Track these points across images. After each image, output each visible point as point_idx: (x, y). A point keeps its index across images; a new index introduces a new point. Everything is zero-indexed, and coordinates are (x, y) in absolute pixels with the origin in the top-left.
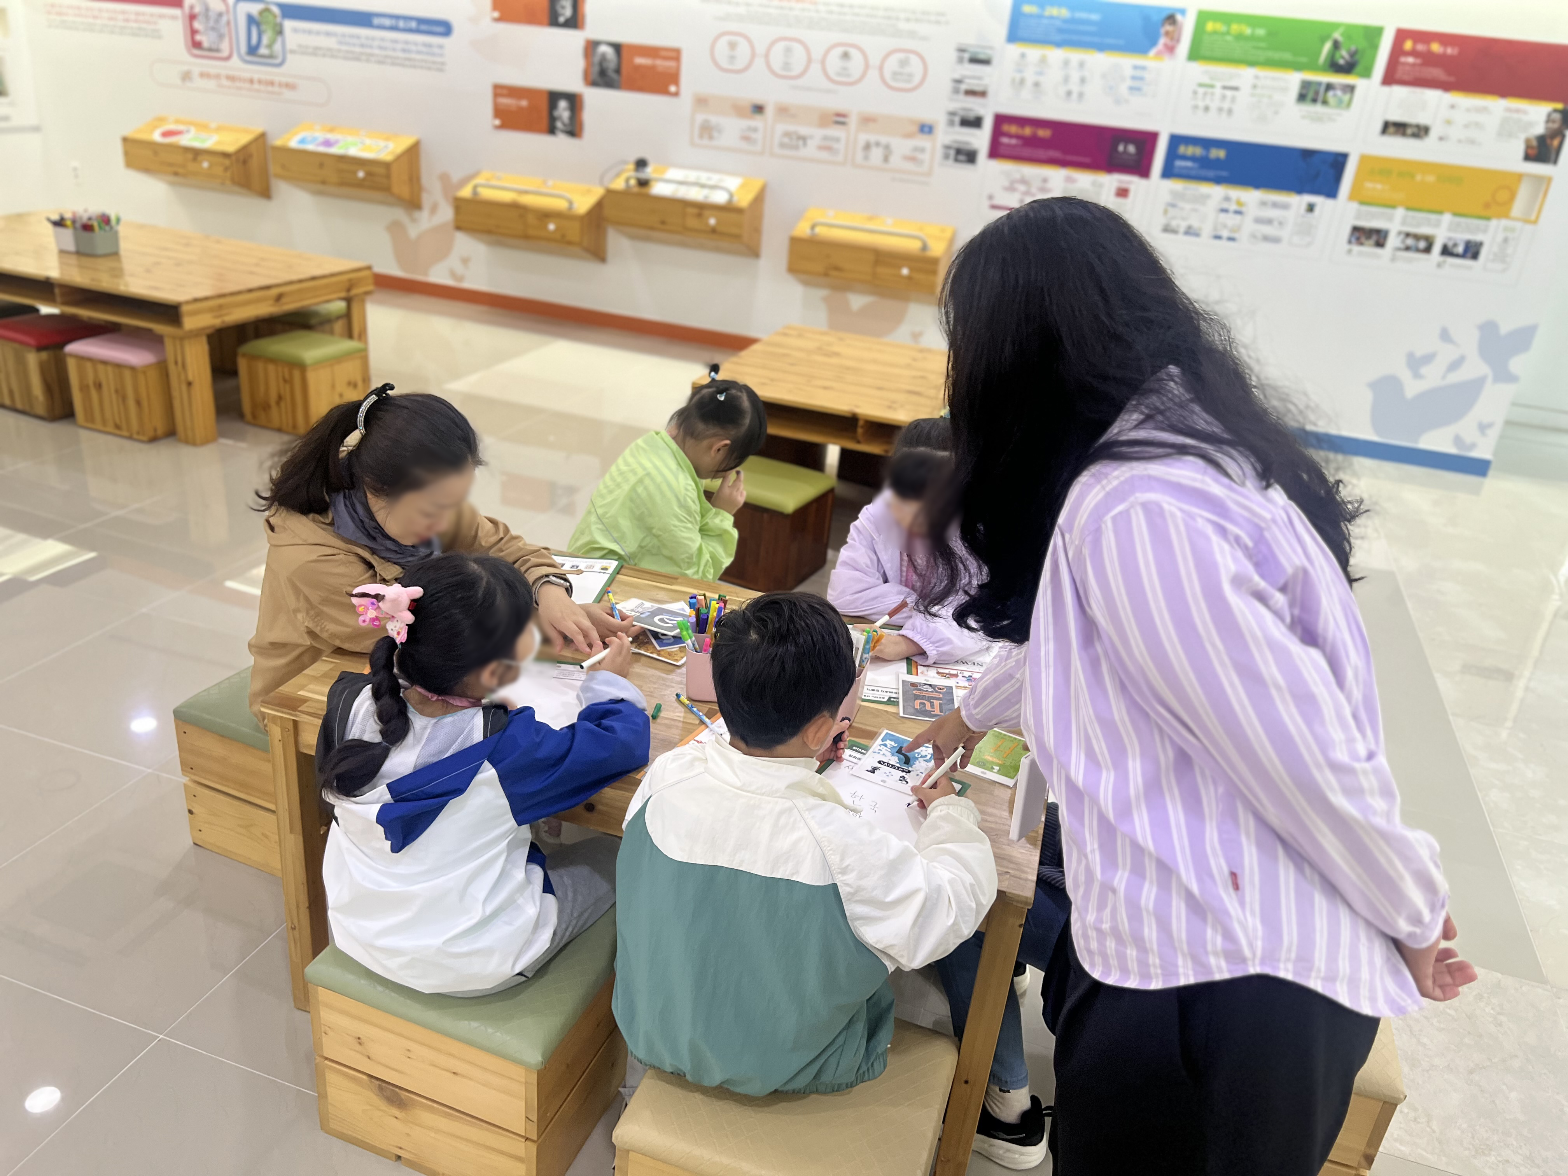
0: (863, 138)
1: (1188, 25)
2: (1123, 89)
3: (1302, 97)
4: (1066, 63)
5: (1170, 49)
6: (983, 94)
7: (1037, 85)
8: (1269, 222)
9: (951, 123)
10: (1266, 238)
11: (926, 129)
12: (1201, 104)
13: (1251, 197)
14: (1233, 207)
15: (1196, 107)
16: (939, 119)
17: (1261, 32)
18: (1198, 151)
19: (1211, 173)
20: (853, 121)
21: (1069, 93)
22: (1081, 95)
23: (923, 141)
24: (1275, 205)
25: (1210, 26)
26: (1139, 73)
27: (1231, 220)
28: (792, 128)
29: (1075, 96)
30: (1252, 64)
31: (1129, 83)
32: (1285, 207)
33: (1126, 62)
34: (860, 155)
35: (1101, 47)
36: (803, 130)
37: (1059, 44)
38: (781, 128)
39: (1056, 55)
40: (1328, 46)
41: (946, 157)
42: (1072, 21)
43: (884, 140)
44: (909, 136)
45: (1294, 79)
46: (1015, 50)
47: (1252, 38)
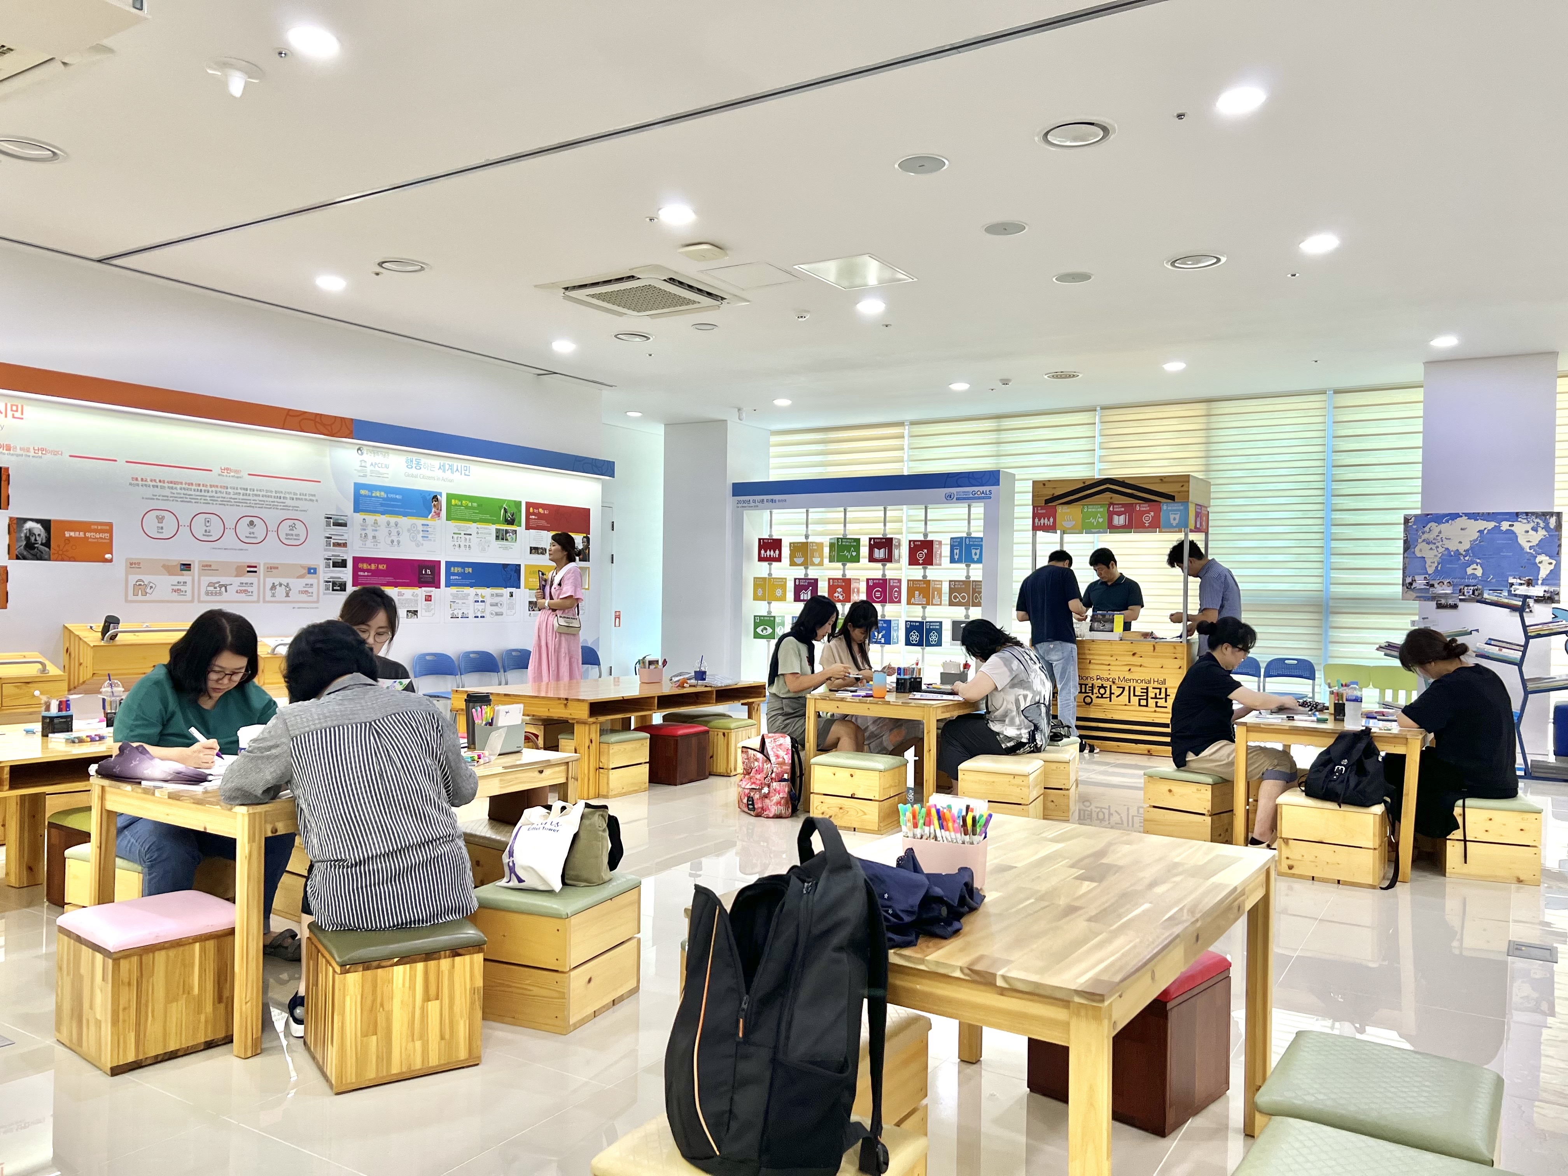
0: (270, 581)
1: (443, 500)
2: (419, 538)
3: (497, 538)
4: (388, 524)
5: (438, 515)
6: (345, 545)
7: (374, 537)
8: (496, 605)
9: (328, 566)
10: (497, 614)
11: (312, 571)
12: (457, 544)
13: (486, 592)
14: (480, 599)
15: (454, 545)
16: (320, 563)
17: (475, 505)
18: (460, 570)
19: (468, 582)
20: (261, 570)
21: (392, 542)
22: (399, 542)
23: (310, 580)
24: (497, 595)
25: (453, 502)
26: (425, 528)
27: (480, 606)
28: (214, 579)
29: (395, 543)
30: (475, 521)
31: (421, 534)
32: (502, 596)
33: (419, 522)
34: (269, 593)
35: (405, 515)
36: (224, 580)
37: (383, 513)
38: (206, 580)
39: (382, 519)
40: (503, 511)
41: (328, 589)
42: (387, 499)
43: (284, 581)
44: (301, 577)
45: (493, 528)
46: (359, 517)
47: (472, 508)
